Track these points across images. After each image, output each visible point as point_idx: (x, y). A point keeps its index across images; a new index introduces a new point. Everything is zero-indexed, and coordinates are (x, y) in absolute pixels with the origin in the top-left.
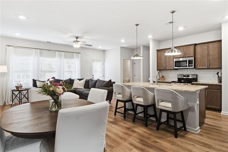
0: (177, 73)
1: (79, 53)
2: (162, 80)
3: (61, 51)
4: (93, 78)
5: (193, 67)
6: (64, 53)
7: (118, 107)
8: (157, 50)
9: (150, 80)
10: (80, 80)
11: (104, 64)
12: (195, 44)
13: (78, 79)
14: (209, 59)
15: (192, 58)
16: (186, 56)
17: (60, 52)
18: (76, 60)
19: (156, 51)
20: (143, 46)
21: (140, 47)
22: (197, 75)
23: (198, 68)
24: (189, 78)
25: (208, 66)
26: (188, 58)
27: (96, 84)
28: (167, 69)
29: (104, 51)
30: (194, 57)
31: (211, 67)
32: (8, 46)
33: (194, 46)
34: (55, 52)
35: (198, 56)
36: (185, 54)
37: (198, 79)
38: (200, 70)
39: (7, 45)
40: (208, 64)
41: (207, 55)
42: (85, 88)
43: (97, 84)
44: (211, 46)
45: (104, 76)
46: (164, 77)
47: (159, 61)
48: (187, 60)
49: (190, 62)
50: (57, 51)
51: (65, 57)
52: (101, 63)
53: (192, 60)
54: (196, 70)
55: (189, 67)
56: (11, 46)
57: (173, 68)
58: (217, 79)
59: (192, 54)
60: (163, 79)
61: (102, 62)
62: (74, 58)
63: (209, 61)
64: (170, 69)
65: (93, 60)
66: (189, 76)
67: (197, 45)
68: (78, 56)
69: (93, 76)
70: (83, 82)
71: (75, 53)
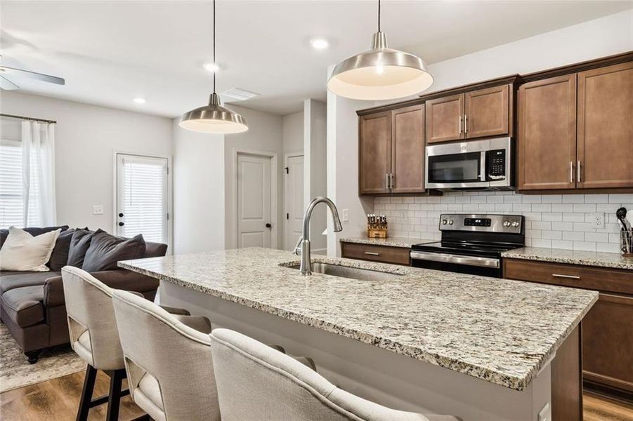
0: (438, 207)
1: (48, 122)
2: (377, 237)
4: (122, 224)
5: (506, 182)
7: (95, 397)
8: (360, 113)
9: (326, 236)
11: (169, 171)
12: (518, 76)
13: (26, 230)
14: (580, 146)
15: (505, 144)
16: (478, 133)
19: (357, 118)
20: (312, 100)
21: (303, 103)
22: (523, 218)
23: (527, 185)
24: (488, 229)
25: (575, 179)
26: (487, 141)
28: (398, 189)
29: (172, 120)
30: (511, 135)
31: (589, 183)
33: (511, 85)
35: (531, 134)
36: (471, 123)
37: (529, 235)
38: (539, 196)
40: (575, 168)
41: (571, 125)
44: (591, 82)
45: (170, 217)
46: (386, 223)
47: (367, 156)
48: (480, 152)
49: (494, 159)
52: (161, 167)
53: (503, 151)
54: (519, 196)
55: (487, 184)
57: (420, 189)
58: (617, 239)
59: (503, 125)
60: (382, 234)
61: (164, 162)
62: (21, 141)
63: (580, 156)
64: (410, 189)
65: (122, 156)
66: (486, 222)
67: (527, 85)
68: (42, 133)
69: (121, 215)
70: (47, 243)
71: (28, 122)
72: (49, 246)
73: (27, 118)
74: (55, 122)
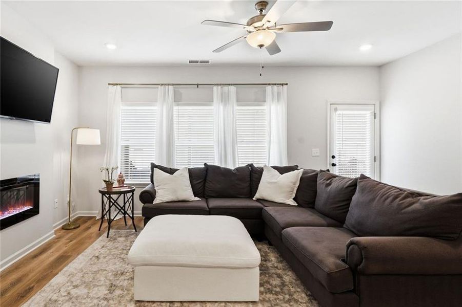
1: (282, 85)
3: (229, 85)
4: (334, 165)
6: (237, 88)
10: (282, 170)
11: (377, 115)
13: (275, 168)
17: (226, 88)
18: (273, 107)
27: (350, 199)
29: (380, 68)
32: (111, 84)
34: (213, 89)
39: (109, 84)
42: (300, 205)
43: (354, 198)
45: (377, 159)
50: (215, 85)
51: (240, 101)
52: (368, 112)
56: (117, 84)
61: (373, 107)
62: (265, 102)
65: (335, 105)
68: (279, 94)
69: (333, 157)
70: (294, 181)
71: (270, 87)
72: (295, 183)
73: (269, 84)
74: (287, 84)
